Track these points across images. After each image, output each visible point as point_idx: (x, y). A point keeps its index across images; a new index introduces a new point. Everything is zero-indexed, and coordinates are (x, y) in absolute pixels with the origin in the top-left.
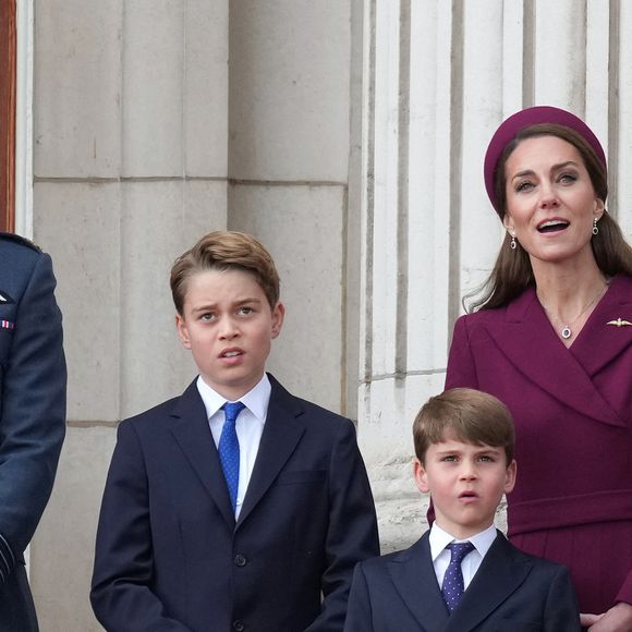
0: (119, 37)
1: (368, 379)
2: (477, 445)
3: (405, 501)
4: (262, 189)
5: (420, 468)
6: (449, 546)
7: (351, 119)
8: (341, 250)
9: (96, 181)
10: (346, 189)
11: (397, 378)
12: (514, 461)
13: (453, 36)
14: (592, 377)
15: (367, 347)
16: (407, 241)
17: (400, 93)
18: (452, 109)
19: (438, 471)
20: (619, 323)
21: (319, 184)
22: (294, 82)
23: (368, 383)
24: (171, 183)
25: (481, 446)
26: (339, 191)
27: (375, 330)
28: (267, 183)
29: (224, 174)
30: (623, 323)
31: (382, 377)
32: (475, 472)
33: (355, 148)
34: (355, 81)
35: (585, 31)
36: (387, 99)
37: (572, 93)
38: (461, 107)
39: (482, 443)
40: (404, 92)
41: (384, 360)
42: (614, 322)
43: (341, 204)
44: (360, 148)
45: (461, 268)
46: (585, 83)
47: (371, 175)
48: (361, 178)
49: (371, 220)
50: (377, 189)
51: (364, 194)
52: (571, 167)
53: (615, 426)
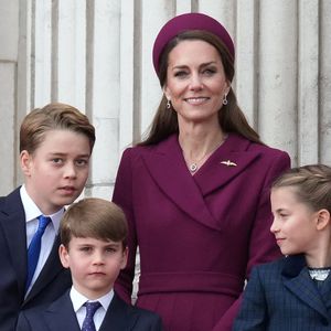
2: (105, 241)
5: (64, 251)
6: (85, 305)
8: (13, 106)
10: (17, 65)
14: (204, 197)
20: (228, 163)
26: (12, 65)
30: (231, 164)
33: (23, 37)
42: (225, 163)
43: (13, 75)
44: (26, 38)
45: (93, 117)
47: (33, 56)
48: (26, 57)
49: (33, 86)
50: (37, 65)
51: (29, 68)
52: (213, 65)
53: (214, 230)
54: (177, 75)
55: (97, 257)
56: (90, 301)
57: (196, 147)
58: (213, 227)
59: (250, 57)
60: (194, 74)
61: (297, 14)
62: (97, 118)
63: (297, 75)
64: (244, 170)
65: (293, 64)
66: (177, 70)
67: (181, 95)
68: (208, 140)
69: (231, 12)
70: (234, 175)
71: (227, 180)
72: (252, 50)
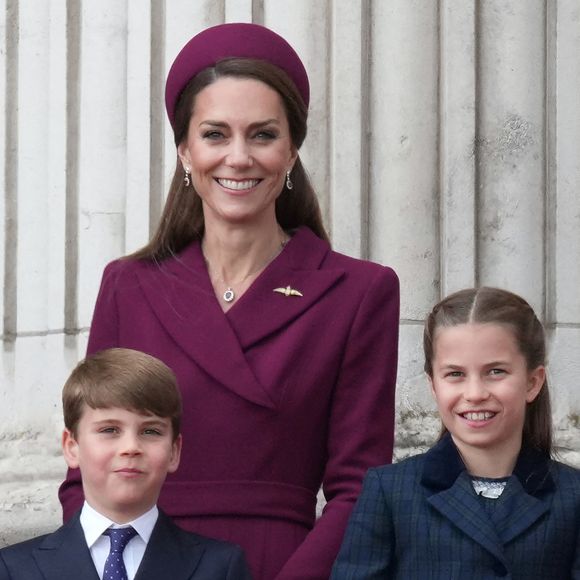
2: (143, 413)
3: (16, 484)
5: (69, 439)
6: (108, 532)
11: (6, 341)
12: (180, 436)
14: (245, 350)
17: (8, 8)
19: (93, 443)
20: (288, 291)
25: (149, 415)
30: (293, 292)
32: (139, 446)
39: (149, 412)
40: (13, 6)
42: (282, 290)
45: (80, 211)
52: (272, 125)
53: (262, 407)
54: (207, 135)
55: (128, 441)
56: (117, 526)
58: (260, 401)
59: (355, 104)
61: (438, 29)
62: (87, 214)
63: (438, 134)
65: (430, 116)
66: (209, 128)
67: (211, 171)
68: (252, 253)
69: (322, 25)
70: (296, 312)
72: (359, 93)
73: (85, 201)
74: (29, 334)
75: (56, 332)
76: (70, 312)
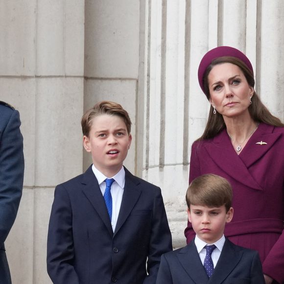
0: (35, 12)
1: (147, 168)
4: (100, 81)
6: (205, 247)
7: (140, 50)
8: (135, 109)
9: (24, 78)
10: (137, 81)
11: (160, 167)
12: (232, 208)
13: (186, 13)
14: (248, 168)
15: (146, 153)
16: (165, 105)
17: (162, 38)
18: (185, 46)
20: (261, 143)
21: (125, 79)
22: (114, 33)
23: (147, 169)
24: (58, 79)
26: (134, 82)
27: (151, 146)
28: (102, 79)
29: (82, 74)
30: (263, 143)
31: (153, 167)
33: (142, 63)
34: (142, 32)
35: (246, 10)
36: (156, 41)
37: (240, 39)
38: (190, 45)
40: (164, 38)
41: (154, 159)
42: (259, 143)
43: (135, 88)
44: (144, 63)
45: (189, 118)
46: (246, 34)
47: (148, 75)
48: (144, 77)
49: (148, 95)
50: (152, 82)
51: (146, 83)
52: (237, 77)
53: (257, 190)
54: (215, 89)
56: (209, 245)
57: (239, 134)
58: (257, 188)
60: (226, 85)
62: (192, 119)
64: (272, 147)
66: (215, 86)
70: (266, 151)
71: (261, 155)
73: (191, 113)
74: (169, 165)
75: (180, 164)
76: (185, 157)
